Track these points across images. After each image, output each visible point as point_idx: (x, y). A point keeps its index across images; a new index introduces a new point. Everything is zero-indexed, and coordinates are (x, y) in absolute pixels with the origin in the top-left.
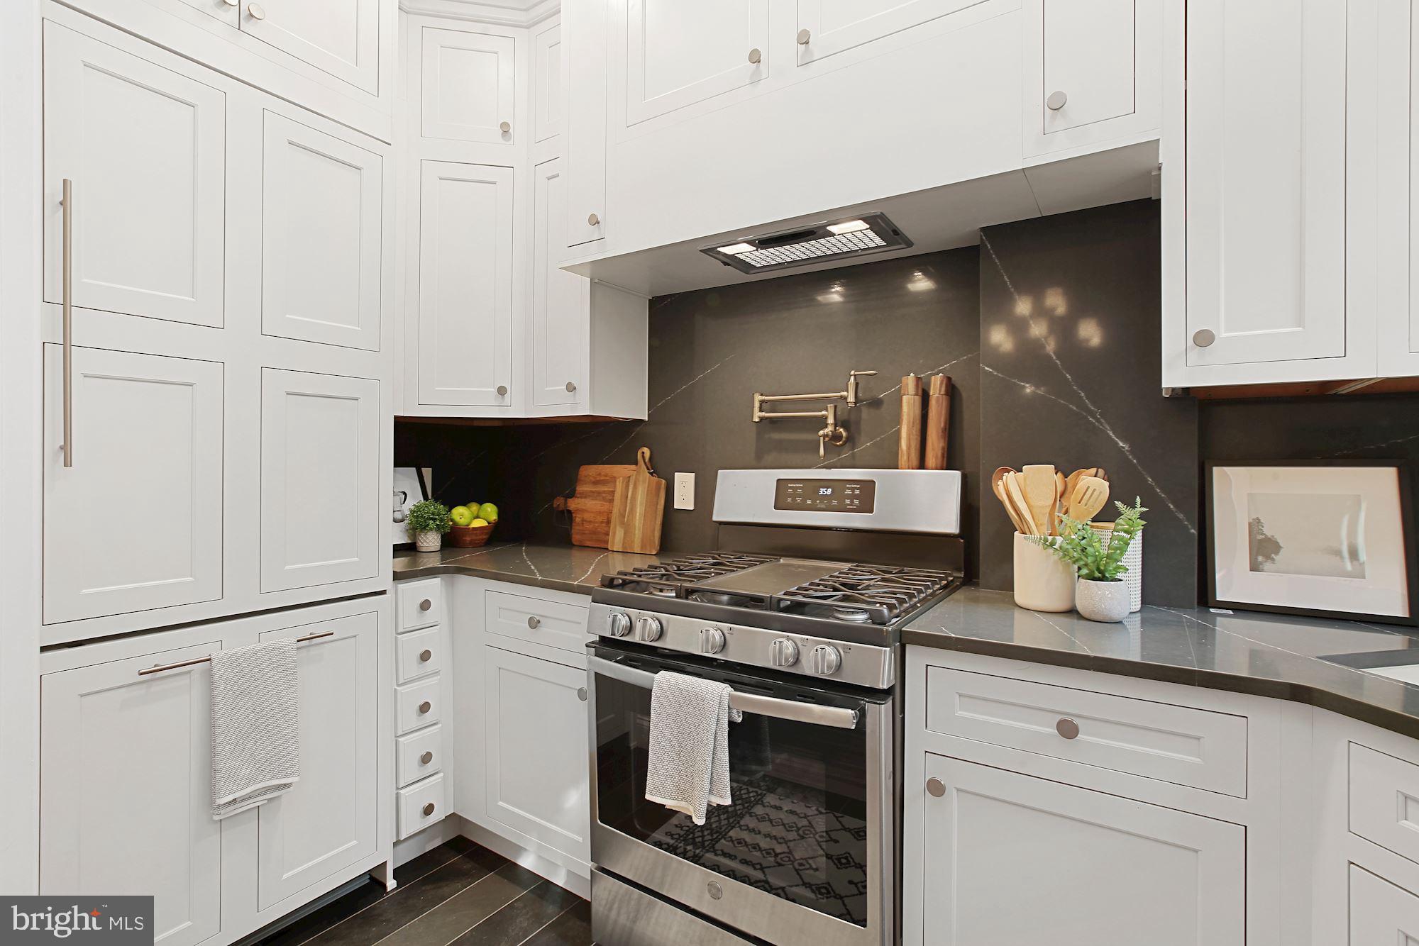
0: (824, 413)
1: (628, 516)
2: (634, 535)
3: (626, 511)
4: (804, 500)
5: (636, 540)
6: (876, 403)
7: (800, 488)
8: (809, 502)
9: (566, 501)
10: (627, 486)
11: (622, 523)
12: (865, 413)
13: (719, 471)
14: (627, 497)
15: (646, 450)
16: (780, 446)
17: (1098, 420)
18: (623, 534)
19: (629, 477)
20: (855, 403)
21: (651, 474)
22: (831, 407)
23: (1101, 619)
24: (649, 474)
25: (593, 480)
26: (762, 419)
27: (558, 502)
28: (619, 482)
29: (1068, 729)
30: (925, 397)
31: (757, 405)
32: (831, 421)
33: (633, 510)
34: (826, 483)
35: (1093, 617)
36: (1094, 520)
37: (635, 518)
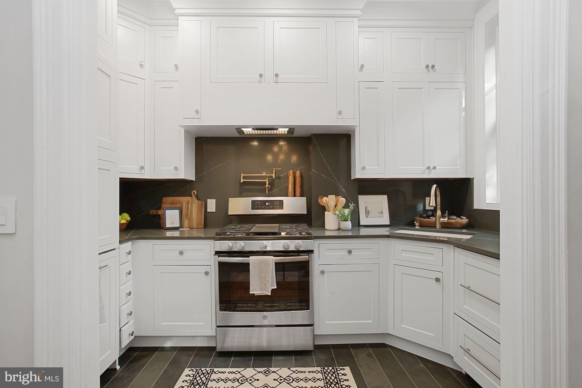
0: (265, 180)
1: (190, 215)
2: (193, 222)
3: (188, 213)
4: (261, 207)
5: (194, 224)
6: (279, 178)
7: (259, 203)
8: (263, 207)
9: (157, 211)
10: (188, 205)
11: (187, 218)
12: (276, 181)
13: (229, 198)
14: (188, 209)
15: (195, 191)
16: (249, 190)
17: (339, 184)
18: (188, 222)
19: (189, 201)
20: (275, 178)
21: (198, 200)
22: (267, 178)
23: (346, 230)
24: (197, 200)
25: (170, 202)
26: (244, 182)
27: (153, 212)
28: (184, 203)
29: (350, 252)
30: (295, 178)
31: (242, 177)
32: (267, 183)
33: (191, 213)
34: (268, 202)
35: (345, 230)
36: (343, 208)
37: (193, 216)
